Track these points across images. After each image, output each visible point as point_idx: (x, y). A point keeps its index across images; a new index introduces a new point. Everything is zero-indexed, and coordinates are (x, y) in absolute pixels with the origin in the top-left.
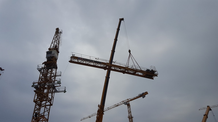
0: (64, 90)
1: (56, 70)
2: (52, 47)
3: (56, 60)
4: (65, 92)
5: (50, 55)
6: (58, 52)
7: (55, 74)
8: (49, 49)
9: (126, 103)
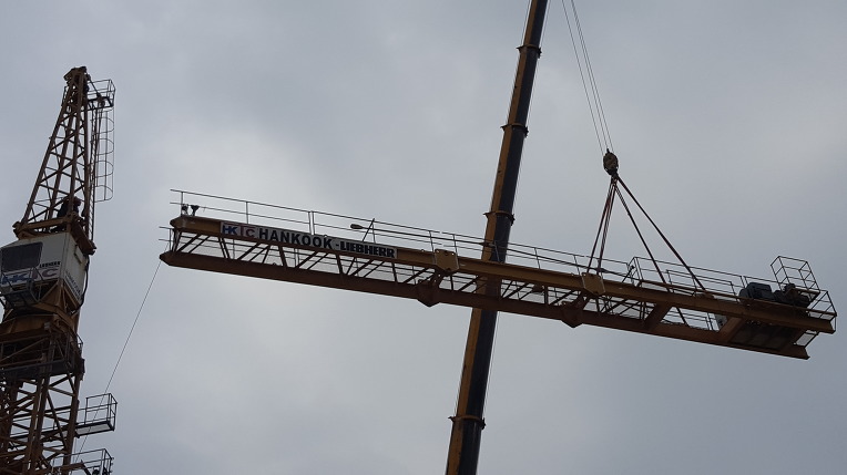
1: (75, 387)
2: (37, 209)
3: (73, 305)
5: (27, 273)
6: (88, 249)
7: (67, 416)
8: (21, 228)
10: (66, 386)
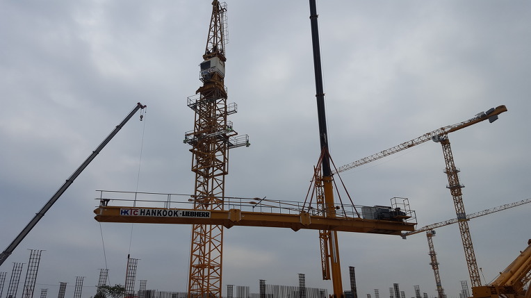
0: (245, 141)
1: (225, 102)
3: (221, 78)
4: (248, 144)
5: (208, 70)
6: (224, 59)
7: (224, 110)
8: (205, 57)
9: (439, 138)
10: (222, 102)
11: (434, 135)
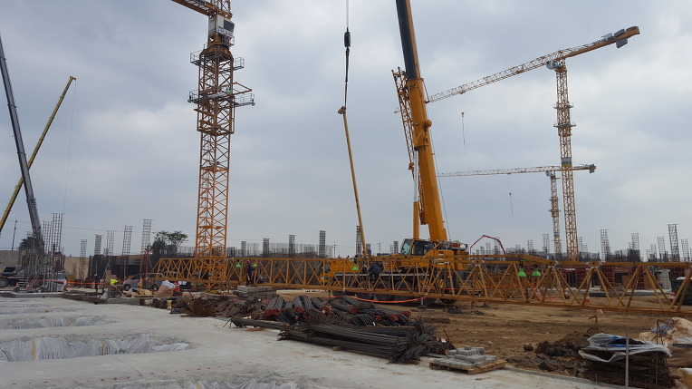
0: (250, 100)
4: (253, 104)
9: (554, 65)
11: (549, 59)
